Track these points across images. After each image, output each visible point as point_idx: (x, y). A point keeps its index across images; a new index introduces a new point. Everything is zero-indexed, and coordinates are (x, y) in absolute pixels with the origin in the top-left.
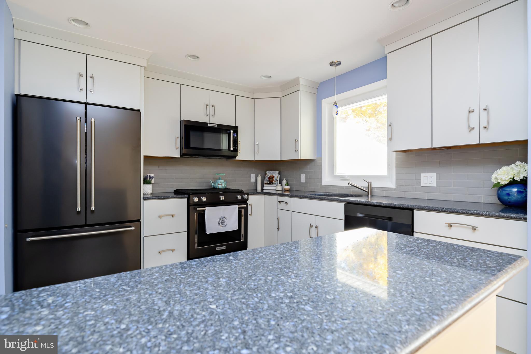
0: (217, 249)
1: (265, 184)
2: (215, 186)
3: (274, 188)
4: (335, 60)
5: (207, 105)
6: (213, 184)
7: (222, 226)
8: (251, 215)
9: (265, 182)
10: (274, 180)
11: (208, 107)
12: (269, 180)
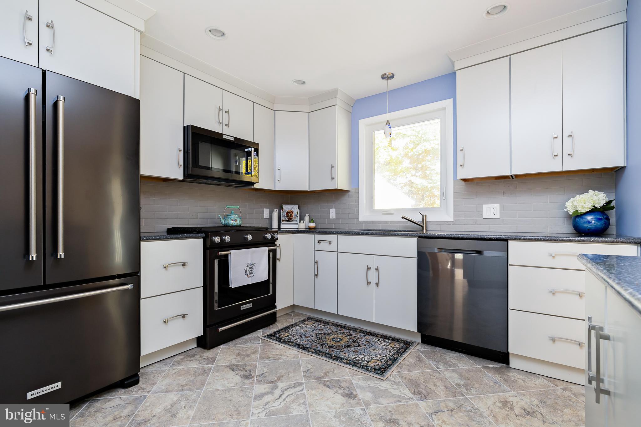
0: (242, 308)
1: (283, 221)
2: (227, 222)
3: (296, 226)
4: (388, 71)
5: (220, 110)
6: (223, 221)
7: (250, 275)
8: (279, 260)
9: (282, 218)
10: (294, 216)
11: (221, 112)
12: (287, 216)
